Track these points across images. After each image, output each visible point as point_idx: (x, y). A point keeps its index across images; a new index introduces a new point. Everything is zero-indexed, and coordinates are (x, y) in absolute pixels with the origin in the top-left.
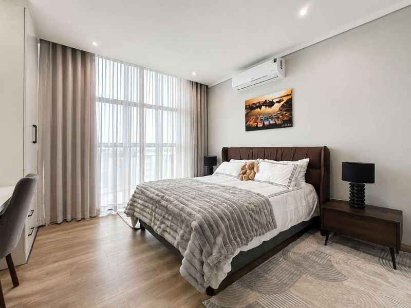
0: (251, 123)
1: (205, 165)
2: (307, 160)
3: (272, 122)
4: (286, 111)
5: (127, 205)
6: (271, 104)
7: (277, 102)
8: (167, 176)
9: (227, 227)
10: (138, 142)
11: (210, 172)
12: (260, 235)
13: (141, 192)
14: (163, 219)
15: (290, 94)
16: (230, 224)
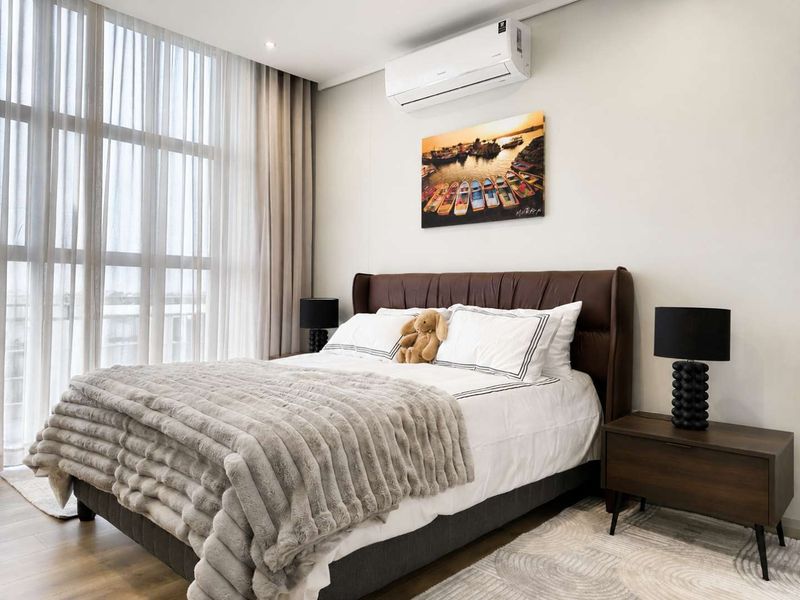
0: (435, 204)
1: (302, 325)
2: (577, 306)
3: (492, 202)
4: (531, 171)
5: (35, 440)
6: (490, 152)
7: (506, 147)
8: (178, 354)
9: (324, 468)
10: (81, 245)
11: (318, 343)
12: (422, 494)
13: (85, 398)
14: (148, 464)
15: (541, 127)
16: (334, 458)
